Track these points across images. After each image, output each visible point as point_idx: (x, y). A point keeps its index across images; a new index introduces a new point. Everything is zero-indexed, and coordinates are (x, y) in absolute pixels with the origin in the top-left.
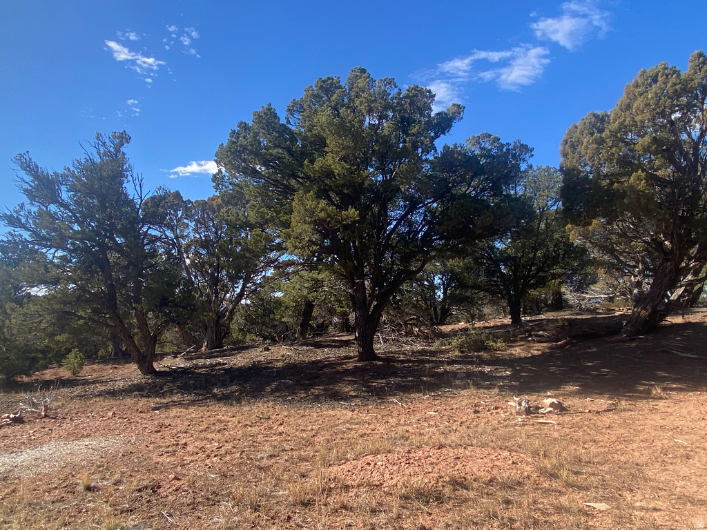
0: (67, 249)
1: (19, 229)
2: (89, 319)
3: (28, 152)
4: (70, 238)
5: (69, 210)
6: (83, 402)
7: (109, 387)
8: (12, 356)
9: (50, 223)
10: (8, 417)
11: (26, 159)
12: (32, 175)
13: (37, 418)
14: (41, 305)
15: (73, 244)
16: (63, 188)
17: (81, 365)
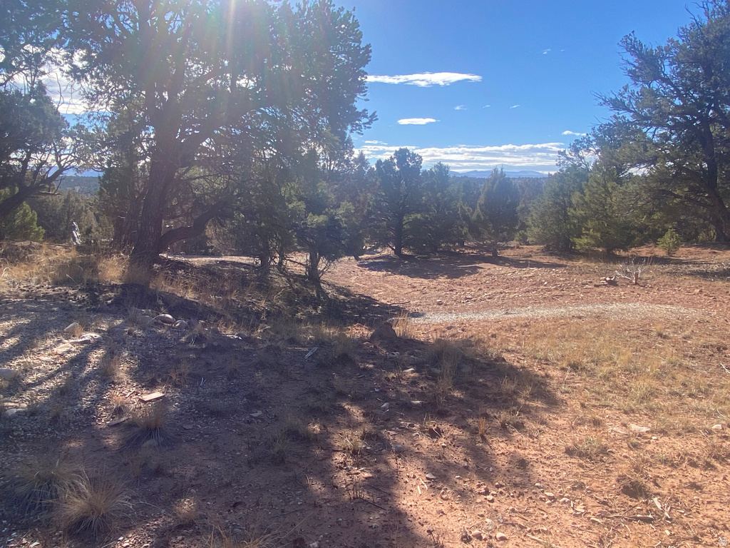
0: (668, 126)
1: (622, 111)
2: (686, 197)
3: (633, 32)
4: (670, 114)
5: (671, 84)
6: (673, 278)
7: (702, 268)
8: (612, 231)
9: (651, 101)
10: (605, 280)
11: (631, 40)
12: (637, 55)
13: (628, 284)
14: (638, 183)
15: (673, 120)
16: (666, 62)
17: (676, 246)
